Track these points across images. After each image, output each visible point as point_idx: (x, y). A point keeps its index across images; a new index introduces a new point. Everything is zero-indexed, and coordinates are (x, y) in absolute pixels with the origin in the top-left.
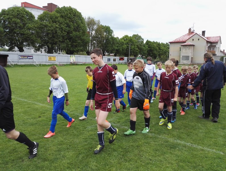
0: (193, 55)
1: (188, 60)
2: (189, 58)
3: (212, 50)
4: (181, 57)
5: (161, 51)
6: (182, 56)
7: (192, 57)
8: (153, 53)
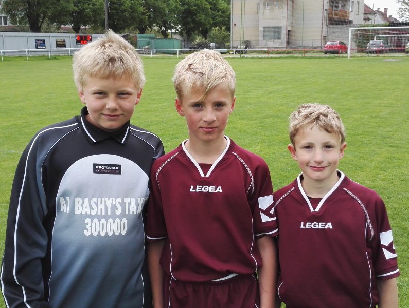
0: (292, 24)
1: (279, 37)
2: (281, 31)
3: (340, 8)
4: (261, 29)
5: (220, 13)
6: (264, 27)
7: (289, 28)
8: (194, 21)
